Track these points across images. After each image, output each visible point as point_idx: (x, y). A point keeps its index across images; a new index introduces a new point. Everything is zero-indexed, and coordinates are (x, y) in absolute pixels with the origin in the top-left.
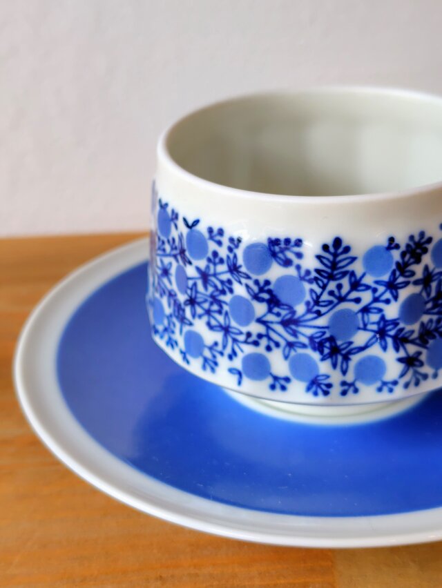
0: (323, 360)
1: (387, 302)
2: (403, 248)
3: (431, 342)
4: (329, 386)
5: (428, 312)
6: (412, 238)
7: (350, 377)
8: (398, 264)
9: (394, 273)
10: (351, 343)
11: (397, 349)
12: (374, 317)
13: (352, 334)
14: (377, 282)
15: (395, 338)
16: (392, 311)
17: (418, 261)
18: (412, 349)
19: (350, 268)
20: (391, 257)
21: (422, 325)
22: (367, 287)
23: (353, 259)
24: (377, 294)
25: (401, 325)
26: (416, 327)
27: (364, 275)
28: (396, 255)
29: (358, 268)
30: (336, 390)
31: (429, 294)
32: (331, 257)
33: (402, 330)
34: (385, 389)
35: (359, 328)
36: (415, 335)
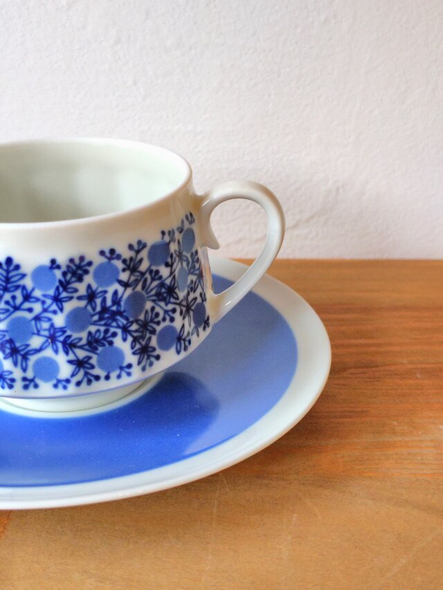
0: (5, 358)
1: (55, 312)
2: (64, 268)
3: (100, 349)
4: (13, 380)
5: (94, 323)
6: (72, 260)
7: (30, 374)
8: (60, 282)
9: (57, 288)
10: (28, 345)
11: (67, 353)
12: (46, 325)
13: (29, 338)
14: (45, 296)
15: (64, 343)
16: (59, 320)
17: (80, 279)
18: (81, 354)
19: (22, 282)
20: (54, 275)
21: (90, 333)
22: (37, 300)
23: (24, 276)
24: (46, 306)
25: (69, 333)
26: (84, 335)
27: (33, 289)
28: (58, 274)
29: (28, 282)
30: (19, 385)
31: (94, 309)
32: (4, 273)
33: (69, 337)
34: (60, 386)
35: (34, 334)
36: (84, 342)
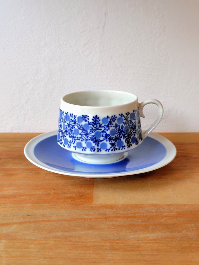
0: (93, 143)
1: (107, 130)
2: (110, 118)
3: (118, 141)
4: (95, 149)
5: (117, 134)
6: (112, 116)
7: (99, 148)
8: (109, 122)
9: (108, 124)
10: (99, 139)
11: (110, 141)
12: (105, 134)
13: (100, 137)
14: (105, 126)
15: (109, 139)
16: (108, 132)
17: (114, 122)
18: (113, 142)
19: (99, 122)
20: (108, 120)
21: (115, 136)
22: (103, 127)
23: (100, 120)
24: (105, 128)
25: (110, 136)
26: (114, 137)
27: (102, 124)
28: (109, 120)
29: (101, 122)
30: (96, 150)
31: (117, 130)
32: (95, 120)
33: (110, 137)
34: (107, 151)
35: (101, 136)
36: (114, 139)
